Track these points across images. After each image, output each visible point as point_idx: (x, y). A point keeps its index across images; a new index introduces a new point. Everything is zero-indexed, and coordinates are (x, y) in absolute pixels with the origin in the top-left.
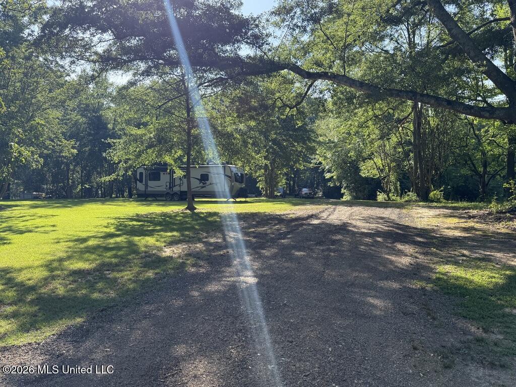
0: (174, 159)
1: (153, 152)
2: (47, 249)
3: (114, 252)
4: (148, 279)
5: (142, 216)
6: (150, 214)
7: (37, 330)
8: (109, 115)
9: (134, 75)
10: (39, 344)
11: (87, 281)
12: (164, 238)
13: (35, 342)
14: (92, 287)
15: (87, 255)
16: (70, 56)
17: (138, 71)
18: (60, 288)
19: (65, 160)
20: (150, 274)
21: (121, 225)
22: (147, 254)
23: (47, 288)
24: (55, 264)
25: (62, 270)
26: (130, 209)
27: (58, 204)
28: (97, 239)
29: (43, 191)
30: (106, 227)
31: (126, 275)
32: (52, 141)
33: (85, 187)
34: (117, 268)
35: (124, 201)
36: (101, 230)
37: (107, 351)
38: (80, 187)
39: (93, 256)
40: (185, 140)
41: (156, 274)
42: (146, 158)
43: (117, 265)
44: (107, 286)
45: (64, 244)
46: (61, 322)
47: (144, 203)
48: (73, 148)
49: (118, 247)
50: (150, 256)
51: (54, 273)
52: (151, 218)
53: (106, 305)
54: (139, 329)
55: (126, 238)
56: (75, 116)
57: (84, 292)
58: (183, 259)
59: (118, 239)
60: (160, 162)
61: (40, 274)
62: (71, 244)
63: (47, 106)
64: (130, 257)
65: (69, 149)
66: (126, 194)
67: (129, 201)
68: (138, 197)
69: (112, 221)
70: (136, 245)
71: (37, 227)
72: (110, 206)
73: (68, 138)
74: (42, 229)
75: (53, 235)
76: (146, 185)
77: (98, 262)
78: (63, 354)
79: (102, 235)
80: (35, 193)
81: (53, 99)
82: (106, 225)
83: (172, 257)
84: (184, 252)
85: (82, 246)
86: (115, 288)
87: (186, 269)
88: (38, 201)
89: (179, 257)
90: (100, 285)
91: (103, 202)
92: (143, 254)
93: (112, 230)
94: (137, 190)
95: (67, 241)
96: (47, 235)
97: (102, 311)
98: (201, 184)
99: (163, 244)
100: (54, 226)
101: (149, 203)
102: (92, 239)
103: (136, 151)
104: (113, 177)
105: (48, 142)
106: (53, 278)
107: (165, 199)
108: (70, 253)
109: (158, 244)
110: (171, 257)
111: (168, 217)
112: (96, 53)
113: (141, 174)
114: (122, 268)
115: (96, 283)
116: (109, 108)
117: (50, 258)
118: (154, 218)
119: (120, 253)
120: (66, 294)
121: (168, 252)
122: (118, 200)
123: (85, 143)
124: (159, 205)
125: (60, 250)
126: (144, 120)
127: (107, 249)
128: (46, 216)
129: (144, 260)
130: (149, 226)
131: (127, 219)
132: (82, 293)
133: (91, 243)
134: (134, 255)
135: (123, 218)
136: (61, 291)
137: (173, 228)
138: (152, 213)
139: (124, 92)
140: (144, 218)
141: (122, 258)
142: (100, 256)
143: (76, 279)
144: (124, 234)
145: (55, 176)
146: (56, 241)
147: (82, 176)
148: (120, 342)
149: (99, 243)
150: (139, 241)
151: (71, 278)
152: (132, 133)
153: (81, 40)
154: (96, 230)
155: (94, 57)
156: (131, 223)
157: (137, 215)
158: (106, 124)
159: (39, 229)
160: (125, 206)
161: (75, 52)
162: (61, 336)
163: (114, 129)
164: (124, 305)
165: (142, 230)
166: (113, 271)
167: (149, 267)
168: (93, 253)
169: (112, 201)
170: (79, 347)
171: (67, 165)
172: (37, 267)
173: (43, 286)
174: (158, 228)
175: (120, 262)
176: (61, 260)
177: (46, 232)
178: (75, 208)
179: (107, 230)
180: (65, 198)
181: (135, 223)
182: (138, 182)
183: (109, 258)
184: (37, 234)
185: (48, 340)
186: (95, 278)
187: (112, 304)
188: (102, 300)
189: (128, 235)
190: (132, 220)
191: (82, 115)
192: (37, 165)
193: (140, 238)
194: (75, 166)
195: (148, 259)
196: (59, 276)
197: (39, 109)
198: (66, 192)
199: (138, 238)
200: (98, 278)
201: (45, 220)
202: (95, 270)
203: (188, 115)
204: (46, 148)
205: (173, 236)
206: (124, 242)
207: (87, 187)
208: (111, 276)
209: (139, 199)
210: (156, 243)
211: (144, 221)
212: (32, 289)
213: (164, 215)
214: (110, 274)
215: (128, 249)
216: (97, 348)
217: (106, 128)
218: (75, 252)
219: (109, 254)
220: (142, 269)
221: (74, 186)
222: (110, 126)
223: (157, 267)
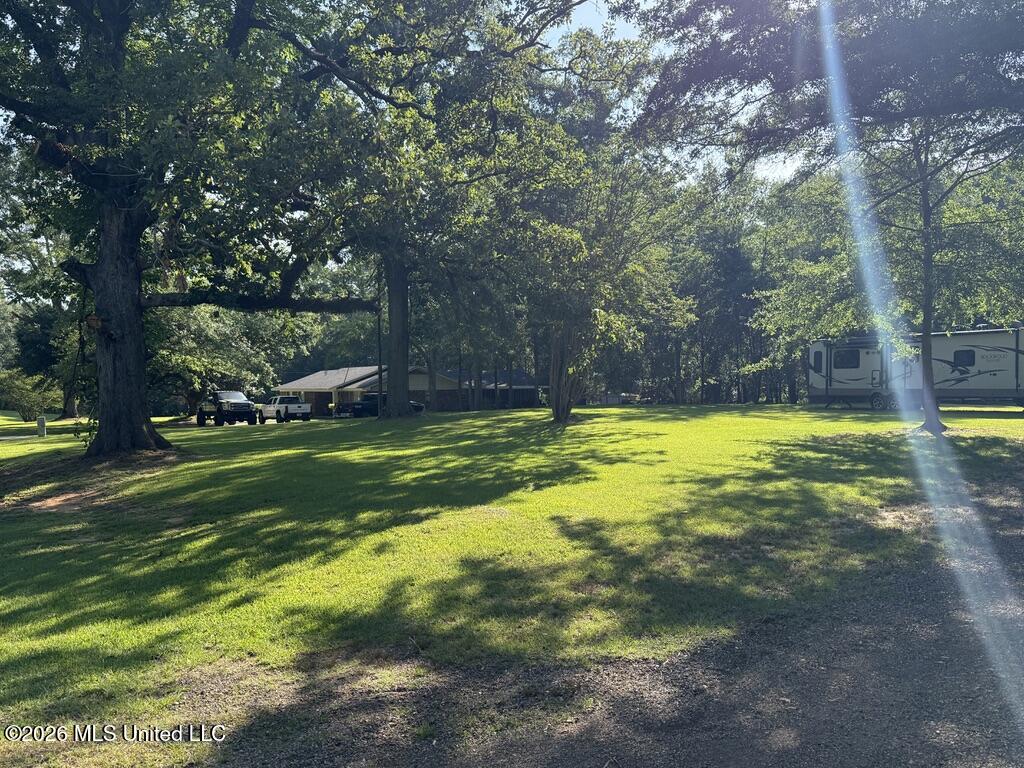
0: (892, 322)
1: (846, 309)
2: (656, 492)
3: (776, 510)
4: (852, 572)
5: (824, 440)
6: (842, 437)
7: (654, 637)
8: (754, 243)
9: (808, 156)
10: (660, 663)
11: (730, 560)
12: (878, 489)
13: (653, 658)
14: (740, 570)
15: (725, 510)
16: (690, 142)
17: (816, 147)
18: (685, 569)
19: (674, 335)
20: (855, 561)
21: (783, 457)
22: (844, 521)
23: (662, 564)
24: (671, 522)
25: (684, 534)
26: (798, 426)
27: (662, 413)
28: (742, 482)
29: (636, 391)
30: (756, 459)
31: (805, 558)
32: (655, 301)
33: (709, 383)
34: (787, 541)
35: (783, 410)
36: (747, 465)
37: (784, 702)
38: (699, 383)
39: (738, 514)
40: (919, 279)
41: (869, 562)
42: (831, 322)
43: (784, 535)
44: (770, 574)
45: (682, 486)
46: (692, 630)
47: (825, 414)
48: (690, 310)
49: (782, 501)
50: (851, 524)
51: (670, 538)
52: (843, 445)
53: (773, 610)
54: (845, 671)
55: (796, 484)
56: (694, 253)
57: (727, 581)
58: (925, 538)
59: (782, 485)
60: (862, 327)
61: (648, 537)
62: (694, 487)
63: (646, 239)
64: (809, 522)
65: (683, 313)
66: (784, 396)
67: (792, 409)
68: (810, 403)
69: (767, 449)
70: (819, 499)
71: (634, 454)
72: (756, 419)
73: (682, 294)
74: (643, 458)
75: (661, 470)
76: (829, 379)
77: (747, 526)
78: (703, 690)
79: (750, 474)
80: (623, 394)
81: (657, 225)
82: (755, 455)
83: (900, 531)
84: (927, 522)
85: (714, 492)
86: (786, 580)
87: (937, 560)
88: (631, 408)
89: (917, 532)
90: (756, 570)
91: (744, 412)
92: (836, 519)
93: (766, 465)
94: (809, 387)
95: (687, 482)
96: (651, 468)
97: (766, 622)
98: (957, 374)
99: (877, 503)
100: (661, 453)
101: (836, 414)
102: (732, 481)
103: (810, 309)
104: (765, 363)
105: (648, 304)
106: (671, 546)
107: (870, 407)
108: (695, 504)
109: (865, 500)
110: (898, 532)
111: (881, 445)
112: (737, 128)
113: (818, 355)
114: (796, 543)
115: (750, 566)
116: (754, 230)
117: (662, 510)
118: (852, 446)
119: (788, 512)
120: (696, 579)
121: (889, 519)
122: (772, 408)
123: (708, 302)
124: (859, 419)
125: (677, 497)
126: (827, 245)
127: (762, 502)
128: (647, 435)
129: (839, 532)
130: (842, 463)
131: (793, 445)
132: (724, 582)
133: (730, 487)
134: (817, 520)
135: (785, 442)
136: (686, 572)
137: (897, 469)
138: (846, 436)
139: (788, 194)
140: (830, 445)
141: (794, 523)
142: (749, 514)
143: (711, 553)
144: (793, 475)
145: (655, 364)
146: (667, 479)
147: (702, 362)
148: (808, 690)
149: (745, 489)
150: (825, 491)
151: (701, 551)
152: (802, 273)
153: (710, 108)
154: (738, 463)
155: (733, 136)
156: (803, 454)
157: (815, 439)
158: (749, 261)
159: (637, 458)
160: (786, 419)
161: (699, 133)
162: (697, 656)
163: (763, 268)
164: (808, 616)
165: (828, 468)
166: (778, 546)
167: (851, 549)
168: (737, 508)
169: (760, 409)
170: (731, 684)
171: (678, 343)
172: (643, 523)
173: (656, 557)
174: (862, 467)
175: (789, 530)
176: (679, 515)
177: (650, 464)
178: (694, 422)
179: (759, 465)
180: (672, 402)
181: (811, 454)
182: (811, 372)
183: (767, 519)
184: (635, 465)
185: (675, 660)
186: (746, 555)
187: (785, 611)
188: (764, 600)
189: (800, 478)
190: (805, 447)
191: (704, 250)
192: (634, 345)
193: (825, 485)
194: (692, 345)
195: (846, 529)
196: (680, 545)
197: (635, 248)
198: (674, 392)
199: (822, 485)
200: (750, 556)
201: (645, 441)
202: (744, 540)
203: (927, 223)
204: (646, 314)
205: (897, 486)
206: (795, 491)
207: (712, 382)
208: (776, 555)
209: (814, 406)
210: (862, 498)
211: (831, 451)
212: (637, 562)
213: (872, 442)
214: (772, 551)
215: (803, 506)
216: (765, 691)
217: (749, 269)
218: (704, 503)
219: (766, 512)
220: (836, 549)
221: (689, 381)
222: (756, 265)
223: (871, 549)
